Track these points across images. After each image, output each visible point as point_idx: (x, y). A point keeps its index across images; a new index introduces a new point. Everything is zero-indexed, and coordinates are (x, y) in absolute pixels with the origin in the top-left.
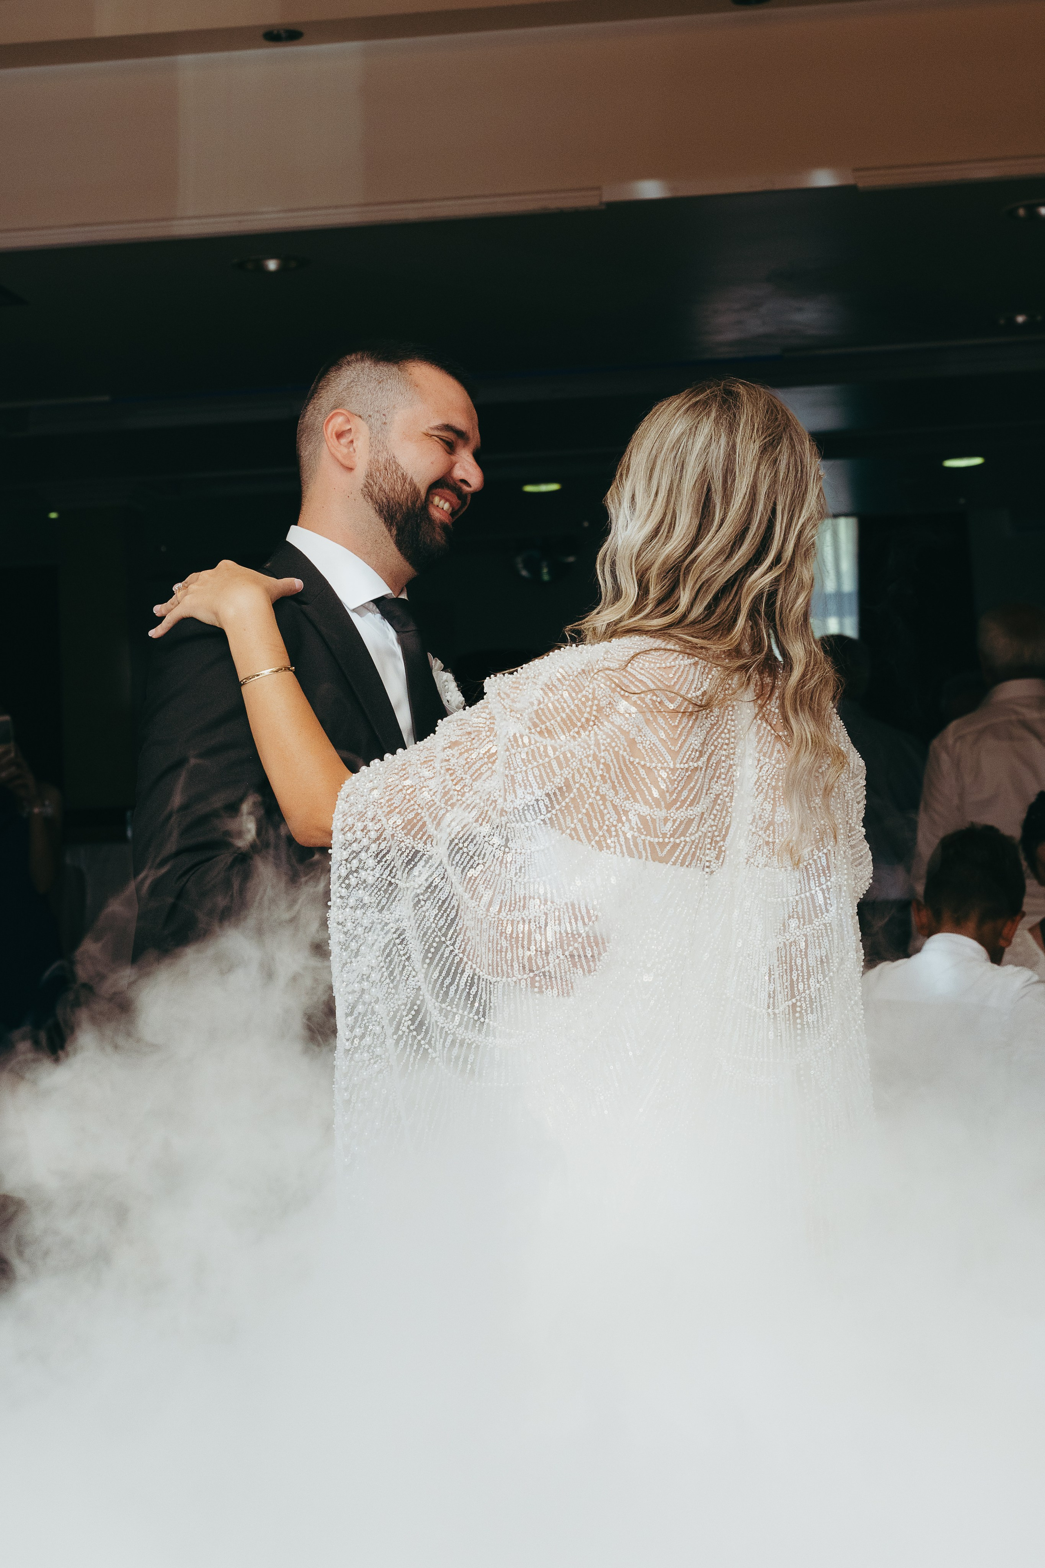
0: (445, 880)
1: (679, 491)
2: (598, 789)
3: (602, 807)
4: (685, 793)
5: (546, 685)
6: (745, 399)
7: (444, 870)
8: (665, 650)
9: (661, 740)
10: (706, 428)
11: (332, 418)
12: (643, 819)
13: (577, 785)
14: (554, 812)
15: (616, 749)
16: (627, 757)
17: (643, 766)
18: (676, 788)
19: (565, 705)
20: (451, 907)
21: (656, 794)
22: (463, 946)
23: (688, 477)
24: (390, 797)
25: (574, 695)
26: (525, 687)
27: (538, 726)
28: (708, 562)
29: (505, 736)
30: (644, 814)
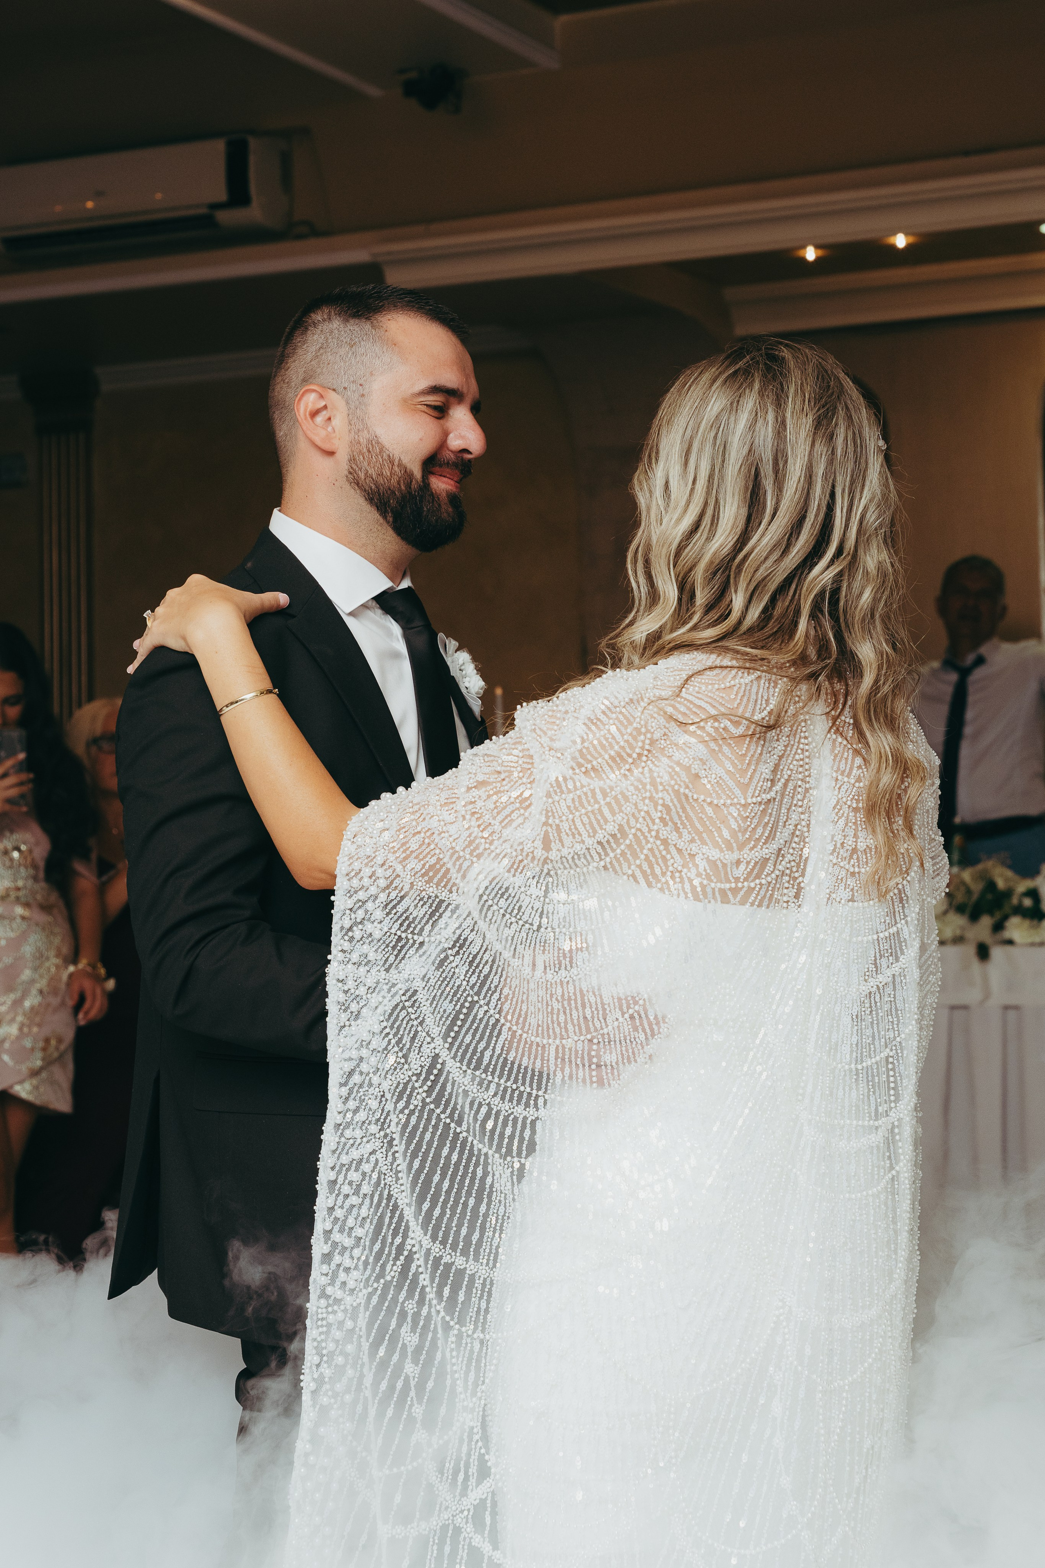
0: (475, 932)
1: (722, 478)
2: (658, 832)
3: (664, 853)
4: (760, 830)
5: (589, 719)
6: (792, 364)
7: (473, 922)
8: (721, 667)
9: (728, 772)
10: (750, 402)
11: (303, 395)
12: (713, 864)
13: (633, 831)
14: (608, 859)
15: (676, 787)
16: (690, 795)
17: (710, 804)
18: (749, 826)
19: (613, 742)
20: (483, 962)
21: (726, 834)
22: (499, 1006)
23: (732, 461)
24: (405, 840)
25: (623, 729)
26: (565, 723)
27: (583, 766)
28: (763, 558)
29: (546, 781)
30: (713, 859)
